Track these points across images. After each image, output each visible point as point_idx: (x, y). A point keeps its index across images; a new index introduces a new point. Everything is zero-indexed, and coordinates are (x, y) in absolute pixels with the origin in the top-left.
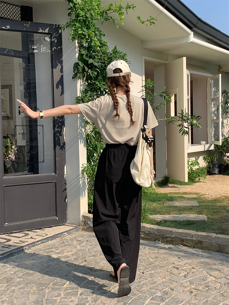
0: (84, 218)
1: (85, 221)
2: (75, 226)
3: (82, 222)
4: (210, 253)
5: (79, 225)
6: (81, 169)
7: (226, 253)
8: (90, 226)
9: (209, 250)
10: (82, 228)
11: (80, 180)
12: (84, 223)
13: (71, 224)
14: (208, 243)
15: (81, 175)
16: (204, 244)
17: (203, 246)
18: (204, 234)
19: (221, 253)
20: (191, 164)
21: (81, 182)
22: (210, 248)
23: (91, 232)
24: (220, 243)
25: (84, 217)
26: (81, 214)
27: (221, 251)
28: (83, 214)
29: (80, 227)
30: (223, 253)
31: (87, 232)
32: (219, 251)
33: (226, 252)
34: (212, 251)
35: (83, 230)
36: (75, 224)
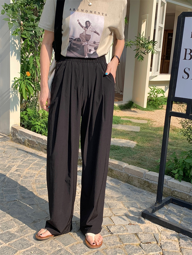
0: (13, 130)
1: (14, 133)
2: (6, 135)
3: (11, 133)
4: (117, 183)
5: (9, 136)
6: (11, 83)
7: (135, 186)
8: (18, 138)
9: (118, 179)
10: (11, 139)
11: (11, 93)
12: (13, 134)
13: (3, 134)
14: (118, 173)
15: (11, 89)
16: (114, 173)
17: (113, 175)
18: (115, 163)
19: (129, 184)
20: (156, 92)
21: (11, 96)
22: (119, 177)
23: (18, 143)
24: (129, 175)
25: (13, 128)
26: (11, 125)
27: (130, 183)
28: (13, 126)
29: (9, 137)
30: (131, 184)
31: (15, 143)
32: (127, 182)
33: (134, 184)
34: (121, 181)
35: (12, 140)
36: (5, 134)
